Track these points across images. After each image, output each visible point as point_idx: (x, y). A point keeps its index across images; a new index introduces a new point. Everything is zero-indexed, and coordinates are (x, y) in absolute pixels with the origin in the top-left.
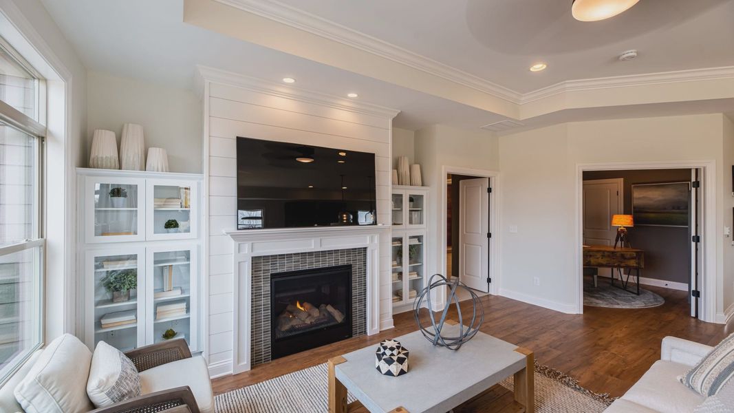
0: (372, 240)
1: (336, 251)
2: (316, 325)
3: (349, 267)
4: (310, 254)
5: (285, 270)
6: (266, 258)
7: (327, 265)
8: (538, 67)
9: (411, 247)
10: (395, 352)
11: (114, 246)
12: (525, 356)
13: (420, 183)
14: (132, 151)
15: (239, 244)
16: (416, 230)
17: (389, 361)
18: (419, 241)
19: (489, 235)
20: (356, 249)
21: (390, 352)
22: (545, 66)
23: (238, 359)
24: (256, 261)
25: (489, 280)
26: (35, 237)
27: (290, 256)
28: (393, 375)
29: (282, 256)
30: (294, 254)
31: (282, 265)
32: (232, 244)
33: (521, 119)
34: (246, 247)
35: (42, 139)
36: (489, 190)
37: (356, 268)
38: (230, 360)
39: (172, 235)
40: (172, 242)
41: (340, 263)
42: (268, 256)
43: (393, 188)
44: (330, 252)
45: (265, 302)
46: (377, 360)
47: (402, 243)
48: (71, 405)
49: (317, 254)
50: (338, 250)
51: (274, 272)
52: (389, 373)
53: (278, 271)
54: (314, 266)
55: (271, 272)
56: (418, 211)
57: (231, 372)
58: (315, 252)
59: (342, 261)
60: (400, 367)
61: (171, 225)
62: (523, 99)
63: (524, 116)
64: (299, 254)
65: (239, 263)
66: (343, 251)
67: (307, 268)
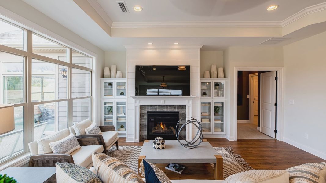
0: (188, 102)
1: (172, 106)
2: (164, 133)
3: (178, 112)
4: (162, 106)
5: (152, 111)
6: (145, 106)
7: (168, 111)
8: (272, 8)
9: (216, 108)
10: (161, 141)
11: (108, 99)
12: (216, 158)
13: (223, 76)
14: (113, 72)
15: (136, 101)
16: (219, 99)
17: (159, 144)
18: (222, 105)
19: (276, 105)
20: (181, 105)
21: (159, 141)
22: (277, 7)
23: (136, 138)
24: (141, 107)
25: (276, 131)
26: (90, 96)
27: (154, 106)
28: (160, 149)
29: (151, 106)
30: (155, 105)
31: (151, 109)
32: (134, 100)
33: (283, 36)
34: (138, 101)
35: (91, 72)
36: (276, 78)
37: (181, 113)
38: (133, 138)
39: (122, 97)
40: (121, 99)
41: (174, 111)
42: (146, 105)
43: (200, 80)
44: (170, 106)
45: (145, 121)
46: (154, 144)
47: (210, 105)
48: (82, 132)
49: (164, 106)
50: (173, 105)
51: (148, 111)
52: (159, 149)
53: (149, 111)
54: (163, 111)
55: (147, 111)
56: (221, 90)
57: (133, 141)
58: (163, 105)
59: (175, 110)
60: (158, 146)
61: (122, 94)
62: (283, 23)
63: (284, 33)
64: (157, 105)
65: (136, 107)
66: (175, 106)
67: (160, 111)
